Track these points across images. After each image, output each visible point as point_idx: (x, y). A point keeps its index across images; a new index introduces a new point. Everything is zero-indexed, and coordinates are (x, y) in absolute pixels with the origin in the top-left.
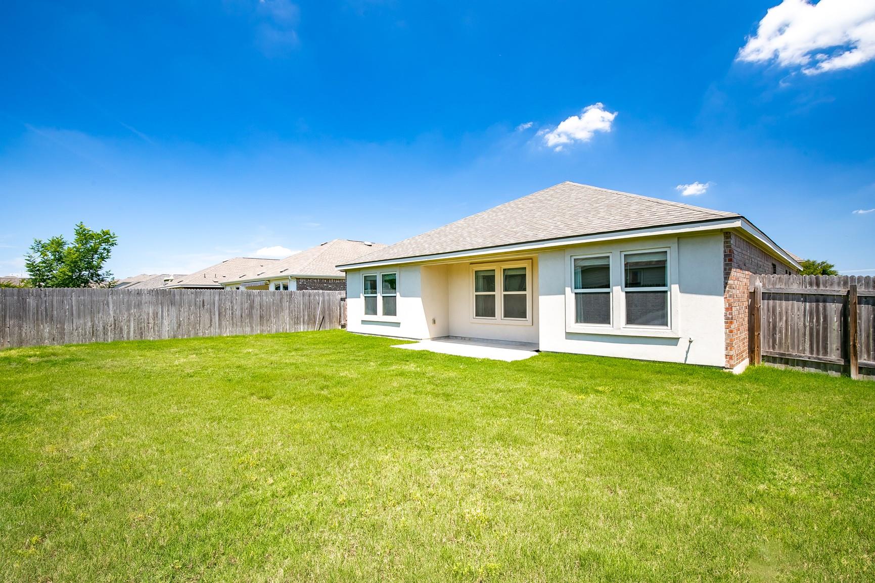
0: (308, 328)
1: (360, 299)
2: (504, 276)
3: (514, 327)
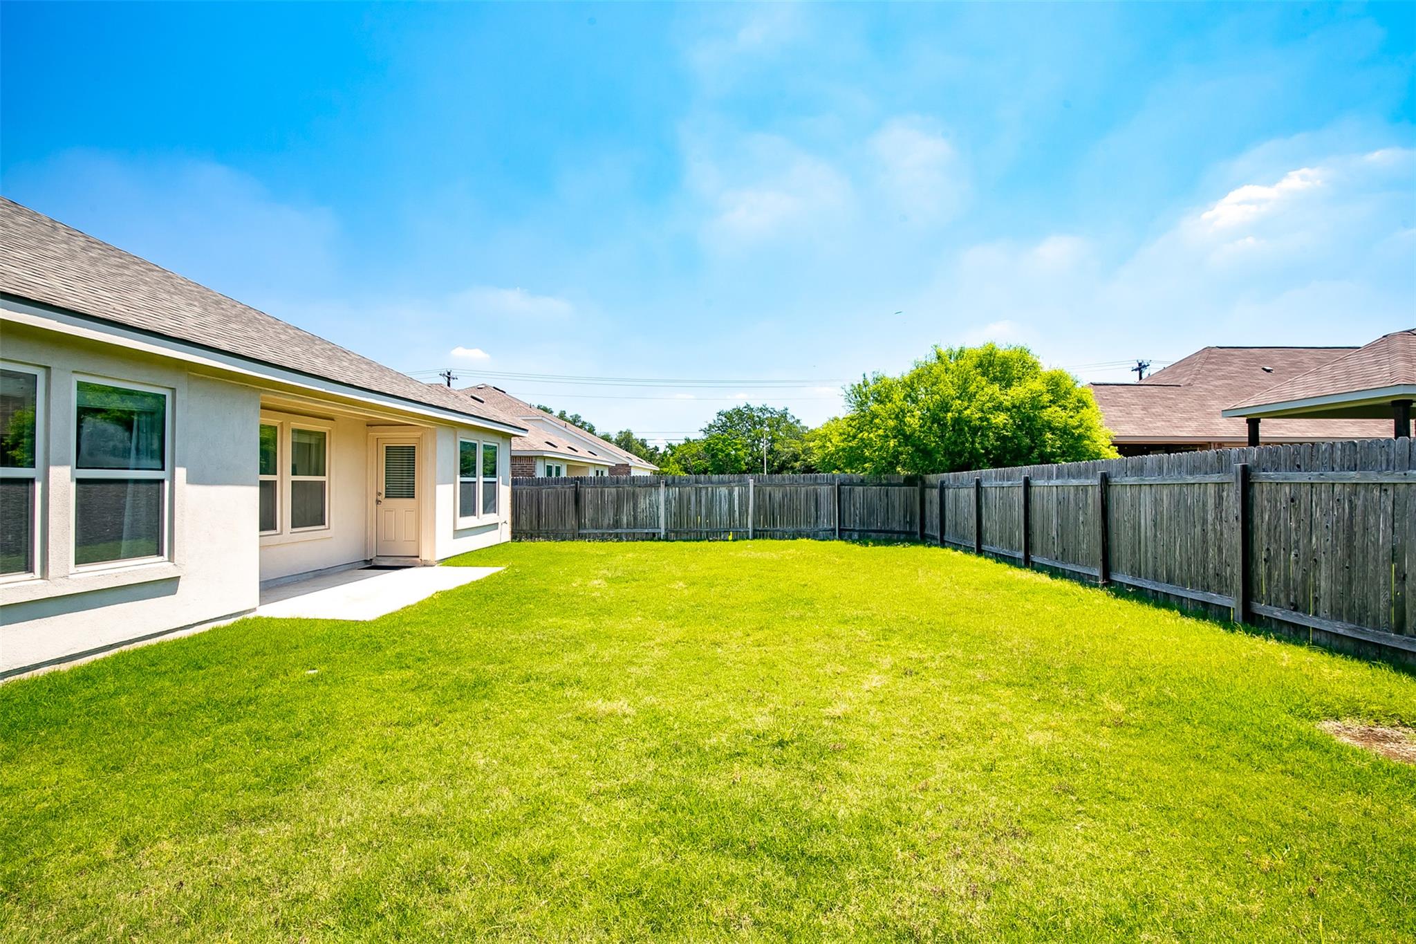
2: (292, 443)
3: (308, 545)
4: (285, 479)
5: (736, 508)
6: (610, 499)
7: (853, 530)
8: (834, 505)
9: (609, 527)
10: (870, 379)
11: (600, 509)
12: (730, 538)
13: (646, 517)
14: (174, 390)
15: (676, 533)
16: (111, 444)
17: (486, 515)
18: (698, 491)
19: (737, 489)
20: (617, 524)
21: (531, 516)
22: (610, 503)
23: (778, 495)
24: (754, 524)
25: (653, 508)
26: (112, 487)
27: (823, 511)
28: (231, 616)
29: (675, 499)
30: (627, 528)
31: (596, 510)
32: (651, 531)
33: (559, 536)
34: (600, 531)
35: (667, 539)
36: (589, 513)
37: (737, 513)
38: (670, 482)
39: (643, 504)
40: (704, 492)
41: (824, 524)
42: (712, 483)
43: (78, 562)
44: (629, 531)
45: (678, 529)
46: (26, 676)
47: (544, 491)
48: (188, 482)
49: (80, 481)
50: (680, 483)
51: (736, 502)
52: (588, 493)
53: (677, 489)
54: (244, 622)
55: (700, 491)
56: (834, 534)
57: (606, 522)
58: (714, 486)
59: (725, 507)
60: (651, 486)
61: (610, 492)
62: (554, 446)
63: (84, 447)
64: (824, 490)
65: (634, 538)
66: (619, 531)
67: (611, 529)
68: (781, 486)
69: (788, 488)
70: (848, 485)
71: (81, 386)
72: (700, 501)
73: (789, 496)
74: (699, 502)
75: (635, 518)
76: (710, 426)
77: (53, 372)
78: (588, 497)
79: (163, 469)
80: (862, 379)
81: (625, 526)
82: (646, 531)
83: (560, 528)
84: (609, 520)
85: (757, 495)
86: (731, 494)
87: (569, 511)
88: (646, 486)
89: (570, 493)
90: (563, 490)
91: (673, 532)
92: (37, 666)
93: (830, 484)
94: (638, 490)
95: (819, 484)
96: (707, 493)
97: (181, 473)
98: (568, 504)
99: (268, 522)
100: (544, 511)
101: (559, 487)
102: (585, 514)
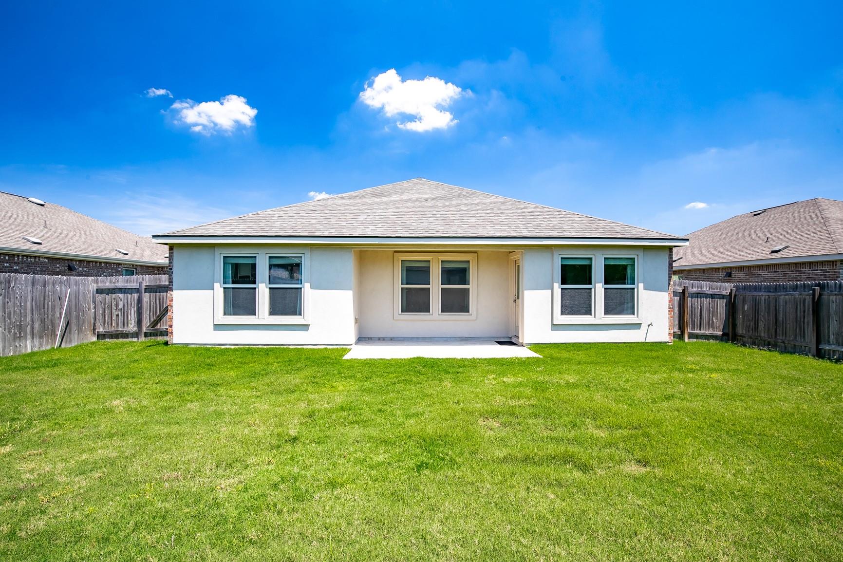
0: (41, 345)
1: (213, 291)
2: (442, 268)
3: (455, 322)
4: (436, 287)
17: (609, 316)
21: (769, 323)
26: (281, 290)
28: (336, 345)
36: (832, 325)
43: (270, 315)
46: (254, 346)
47: (782, 298)
48: (312, 288)
49: (270, 288)
63: (271, 277)
71: (270, 257)
77: (259, 255)
79: (301, 284)
87: (808, 323)
89: (808, 300)
90: (802, 297)
92: (258, 345)
98: (809, 314)
99: (425, 308)
100: (780, 319)
101: (796, 294)
102: (829, 327)
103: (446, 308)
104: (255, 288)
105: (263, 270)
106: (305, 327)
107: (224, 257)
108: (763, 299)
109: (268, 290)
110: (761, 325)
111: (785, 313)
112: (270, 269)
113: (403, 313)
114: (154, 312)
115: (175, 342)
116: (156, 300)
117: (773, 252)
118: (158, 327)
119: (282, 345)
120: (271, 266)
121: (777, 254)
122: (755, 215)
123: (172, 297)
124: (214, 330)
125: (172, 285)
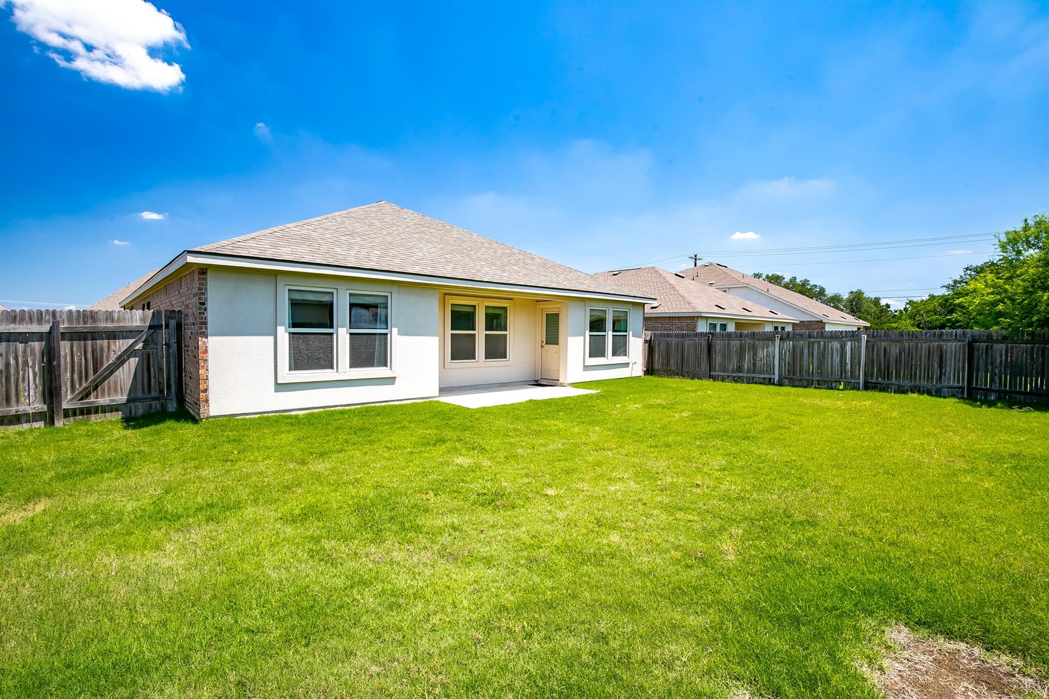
1: (272, 338)
2: (486, 313)
3: (495, 369)
4: (480, 333)
5: (848, 361)
6: (734, 349)
7: (990, 390)
8: (964, 363)
9: (733, 371)
10: (1031, 223)
11: (727, 356)
12: (841, 387)
13: (764, 365)
14: (391, 293)
15: (790, 379)
16: (364, 318)
17: (614, 357)
18: (811, 345)
19: (849, 343)
20: (740, 369)
21: (677, 360)
22: (734, 352)
23: (894, 350)
24: (865, 375)
25: (769, 357)
26: (364, 336)
27: (949, 369)
28: (423, 398)
29: (789, 351)
30: (748, 373)
31: (724, 357)
32: (767, 376)
33: (696, 375)
34: (726, 374)
35: (780, 384)
36: (718, 359)
37: (849, 366)
38: (784, 336)
39: (762, 354)
40: (816, 346)
41: (950, 381)
42: (824, 338)
43: (351, 367)
44: (749, 375)
45: (791, 376)
46: (332, 409)
47: (686, 342)
48: (399, 334)
49: (351, 334)
50: (794, 337)
51: (848, 355)
52: (718, 344)
53: (791, 342)
54: (430, 402)
55: (813, 345)
56: (963, 392)
57: (731, 367)
58: (826, 340)
59: (837, 359)
60: (768, 339)
61: (735, 343)
62: (722, 308)
63: (352, 320)
64: (951, 347)
65: (751, 381)
66: (741, 374)
67: (735, 372)
68: (898, 341)
69: (906, 344)
70: (985, 342)
71: (351, 295)
72: (813, 353)
73: (907, 351)
74: (811, 354)
75: (754, 365)
76: (955, 282)
77: (339, 290)
78: (718, 347)
79: (387, 329)
80: (1022, 225)
81: (746, 372)
82: (763, 376)
83: (697, 369)
84: (734, 366)
85: (870, 349)
86: (843, 348)
87: (703, 358)
88: (764, 340)
89: (704, 344)
90: (700, 342)
91: (786, 378)
92: (336, 406)
93: (959, 341)
94: (757, 342)
95: (944, 341)
96: (819, 347)
97: (395, 330)
98: (704, 352)
99: (471, 355)
100: (686, 357)
101: (697, 339)
102: (715, 361)
103: (490, 354)
104: (332, 334)
105: (342, 311)
106: (391, 380)
107: (289, 290)
108: (673, 343)
109: (348, 336)
110: (672, 361)
111: (688, 353)
112: (351, 309)
113: (453, 361)
114: (80, 373)
115: (212, 413)
116: (85, 352)
117: (652, 308)
118: (92, 399)
119: (365, 403)
120: (352, 306)
121: (655, 309)
122: (614, 275)
123: (207, 347)
124: (275, 392)
125: (206, 328)
